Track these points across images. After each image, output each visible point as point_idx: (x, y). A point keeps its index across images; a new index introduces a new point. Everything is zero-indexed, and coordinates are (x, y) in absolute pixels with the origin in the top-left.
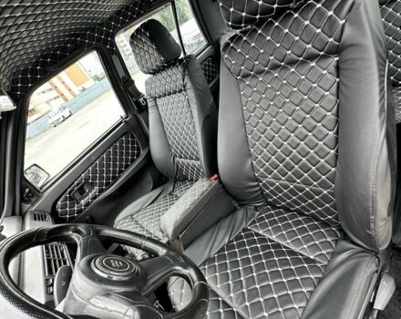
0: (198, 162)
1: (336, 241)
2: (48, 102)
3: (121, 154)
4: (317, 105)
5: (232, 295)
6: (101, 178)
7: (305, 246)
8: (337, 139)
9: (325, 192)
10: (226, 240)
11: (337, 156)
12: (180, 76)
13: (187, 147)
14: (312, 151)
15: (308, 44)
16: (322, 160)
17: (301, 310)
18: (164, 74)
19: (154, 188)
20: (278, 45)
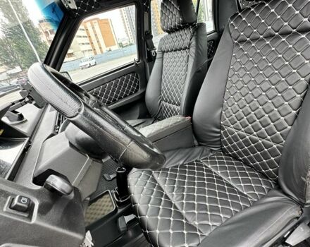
0: (179, 108)
1: (269, 190)
2: (83, 52)
3: (125, 86)
4: (291, 87)
5: (174, 193)
6: (106, 97)
7: (242, 185)
8: (302, 102)
9: (275, 146)
10: (181, 163)
11: (296, 117)
12: (189, 36)
13: (174, 93)
14: (272, 124)
15: (305, 17)
16: (278, 133)
17: (225, 219)
18: (177, 34)
19: (139, 118)
20: (279, 17)
